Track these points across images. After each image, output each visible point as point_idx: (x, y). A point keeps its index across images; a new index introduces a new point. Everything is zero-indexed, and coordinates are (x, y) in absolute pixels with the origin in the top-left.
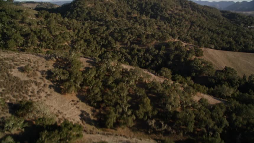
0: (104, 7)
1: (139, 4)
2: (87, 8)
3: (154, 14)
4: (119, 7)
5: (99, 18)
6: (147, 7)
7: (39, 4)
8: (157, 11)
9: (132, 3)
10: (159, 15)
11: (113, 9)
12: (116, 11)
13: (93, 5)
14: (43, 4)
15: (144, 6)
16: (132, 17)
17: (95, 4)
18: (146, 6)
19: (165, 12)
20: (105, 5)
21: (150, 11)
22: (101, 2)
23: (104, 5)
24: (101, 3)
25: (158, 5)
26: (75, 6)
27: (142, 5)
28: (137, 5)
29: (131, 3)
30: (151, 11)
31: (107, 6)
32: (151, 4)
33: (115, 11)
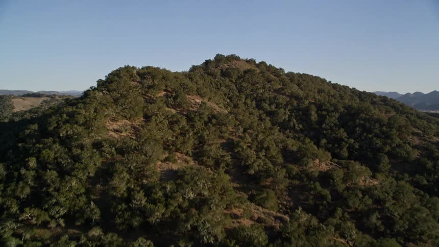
0: (183, 134)
1: (297, 109)
2: (97, 145)
3: (361, 147)
4: (245, 131)
5: (158, 214)
6: (327, 121)
7: (49, 99)
8: (370, 136)
9: (273, 107)
10: (380, 150)
11: (221, 137)
12: (238, 145)
13: (139, 121)
14: (57, 98)
15: (314, 116)
16: (310, 177)
17: (147, 118)
18: (322, 119)
19: (398, 141)
20: (189, 119)
21: (342, 133)
22: (174, 107)
23: (184, 123)
24: (174, 111)
25: (363, 115)
26: (44, 133)
27: (307, 111)
28: (291, 111)
29: (270, 105)
30: (345, 134)
31: (199, 125)
32: (336, 110)
33: (230, 146)
